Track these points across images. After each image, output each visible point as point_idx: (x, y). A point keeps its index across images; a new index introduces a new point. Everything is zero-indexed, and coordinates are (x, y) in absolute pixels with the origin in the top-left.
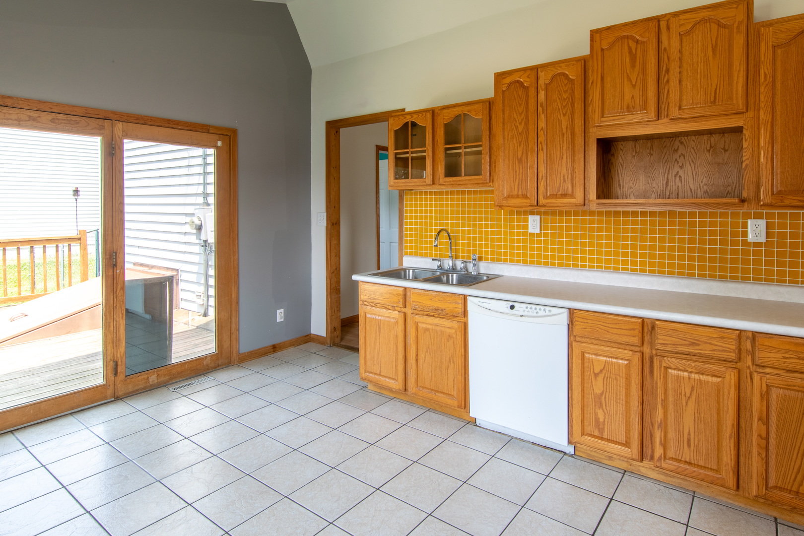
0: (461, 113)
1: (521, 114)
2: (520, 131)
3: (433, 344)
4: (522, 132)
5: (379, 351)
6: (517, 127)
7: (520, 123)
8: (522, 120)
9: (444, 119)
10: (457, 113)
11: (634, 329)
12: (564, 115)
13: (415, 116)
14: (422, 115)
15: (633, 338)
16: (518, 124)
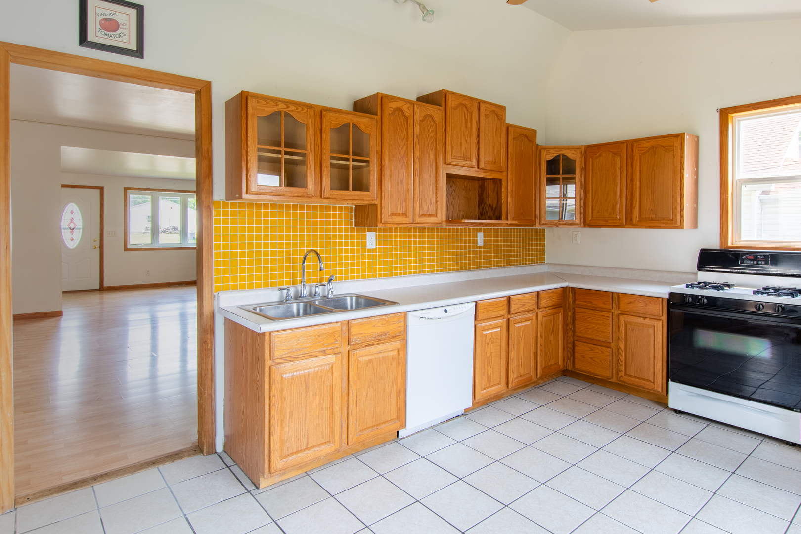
0: (349, 121)
1: (403, 140)
2: (402, 156)
3: (375, 375)
4: (403, 157)
5: (306, 417)
6: (400, 152)
7: (402, 148)
8: (404, 145)
9: (331, 122)
10: (346, 121)
11: (504, 305)
12: (431, 150)
13: (292, 108)
14: (303, 110)
15: (503, 311)
16: (401, 149)
